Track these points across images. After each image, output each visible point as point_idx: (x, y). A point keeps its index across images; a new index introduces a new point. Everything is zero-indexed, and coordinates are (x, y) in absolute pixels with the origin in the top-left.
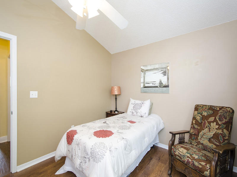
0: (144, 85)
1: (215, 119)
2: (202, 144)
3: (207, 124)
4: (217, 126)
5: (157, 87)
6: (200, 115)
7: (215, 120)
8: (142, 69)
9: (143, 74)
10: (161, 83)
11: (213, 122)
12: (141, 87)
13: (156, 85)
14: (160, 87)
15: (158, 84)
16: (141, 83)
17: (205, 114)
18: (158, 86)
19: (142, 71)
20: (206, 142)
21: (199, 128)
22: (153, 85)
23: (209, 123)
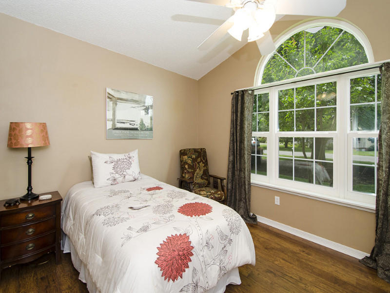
0: (114, 124)
1: (201, 159)
2: (198, 183)
3: (197, 165)
4: (203, 165)
5: (136, 129)
6: (190, 159)
7: (201, 161)
8: (109, 94)
9: (111, 103)
10: (142, 124)
11: (200, 162)
12: (108, 128)
13: (135, 127)
14: (141, 130)
15: (139, 125)
16: (108, 120)
17: (194, 156)
18: (139, 128)
19: (110, 97)
20: (199, 181)
21: (192, 171)
22: (131, 126)
23: (198, 163)
